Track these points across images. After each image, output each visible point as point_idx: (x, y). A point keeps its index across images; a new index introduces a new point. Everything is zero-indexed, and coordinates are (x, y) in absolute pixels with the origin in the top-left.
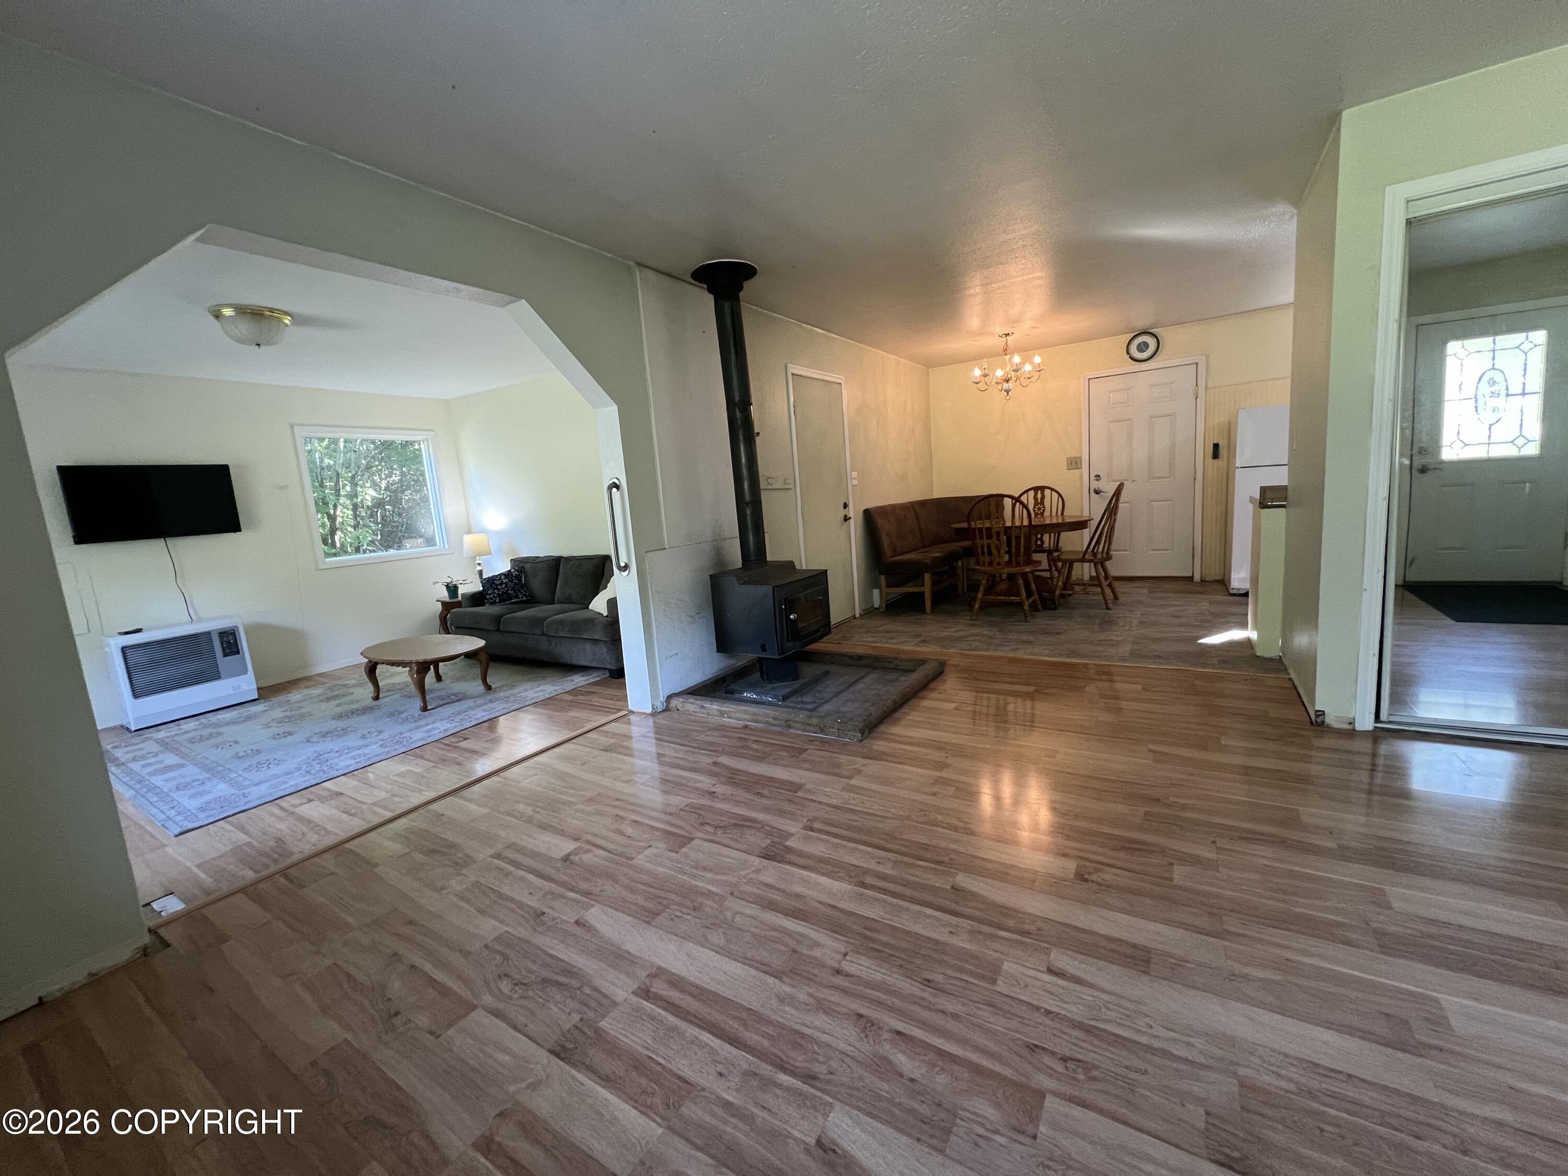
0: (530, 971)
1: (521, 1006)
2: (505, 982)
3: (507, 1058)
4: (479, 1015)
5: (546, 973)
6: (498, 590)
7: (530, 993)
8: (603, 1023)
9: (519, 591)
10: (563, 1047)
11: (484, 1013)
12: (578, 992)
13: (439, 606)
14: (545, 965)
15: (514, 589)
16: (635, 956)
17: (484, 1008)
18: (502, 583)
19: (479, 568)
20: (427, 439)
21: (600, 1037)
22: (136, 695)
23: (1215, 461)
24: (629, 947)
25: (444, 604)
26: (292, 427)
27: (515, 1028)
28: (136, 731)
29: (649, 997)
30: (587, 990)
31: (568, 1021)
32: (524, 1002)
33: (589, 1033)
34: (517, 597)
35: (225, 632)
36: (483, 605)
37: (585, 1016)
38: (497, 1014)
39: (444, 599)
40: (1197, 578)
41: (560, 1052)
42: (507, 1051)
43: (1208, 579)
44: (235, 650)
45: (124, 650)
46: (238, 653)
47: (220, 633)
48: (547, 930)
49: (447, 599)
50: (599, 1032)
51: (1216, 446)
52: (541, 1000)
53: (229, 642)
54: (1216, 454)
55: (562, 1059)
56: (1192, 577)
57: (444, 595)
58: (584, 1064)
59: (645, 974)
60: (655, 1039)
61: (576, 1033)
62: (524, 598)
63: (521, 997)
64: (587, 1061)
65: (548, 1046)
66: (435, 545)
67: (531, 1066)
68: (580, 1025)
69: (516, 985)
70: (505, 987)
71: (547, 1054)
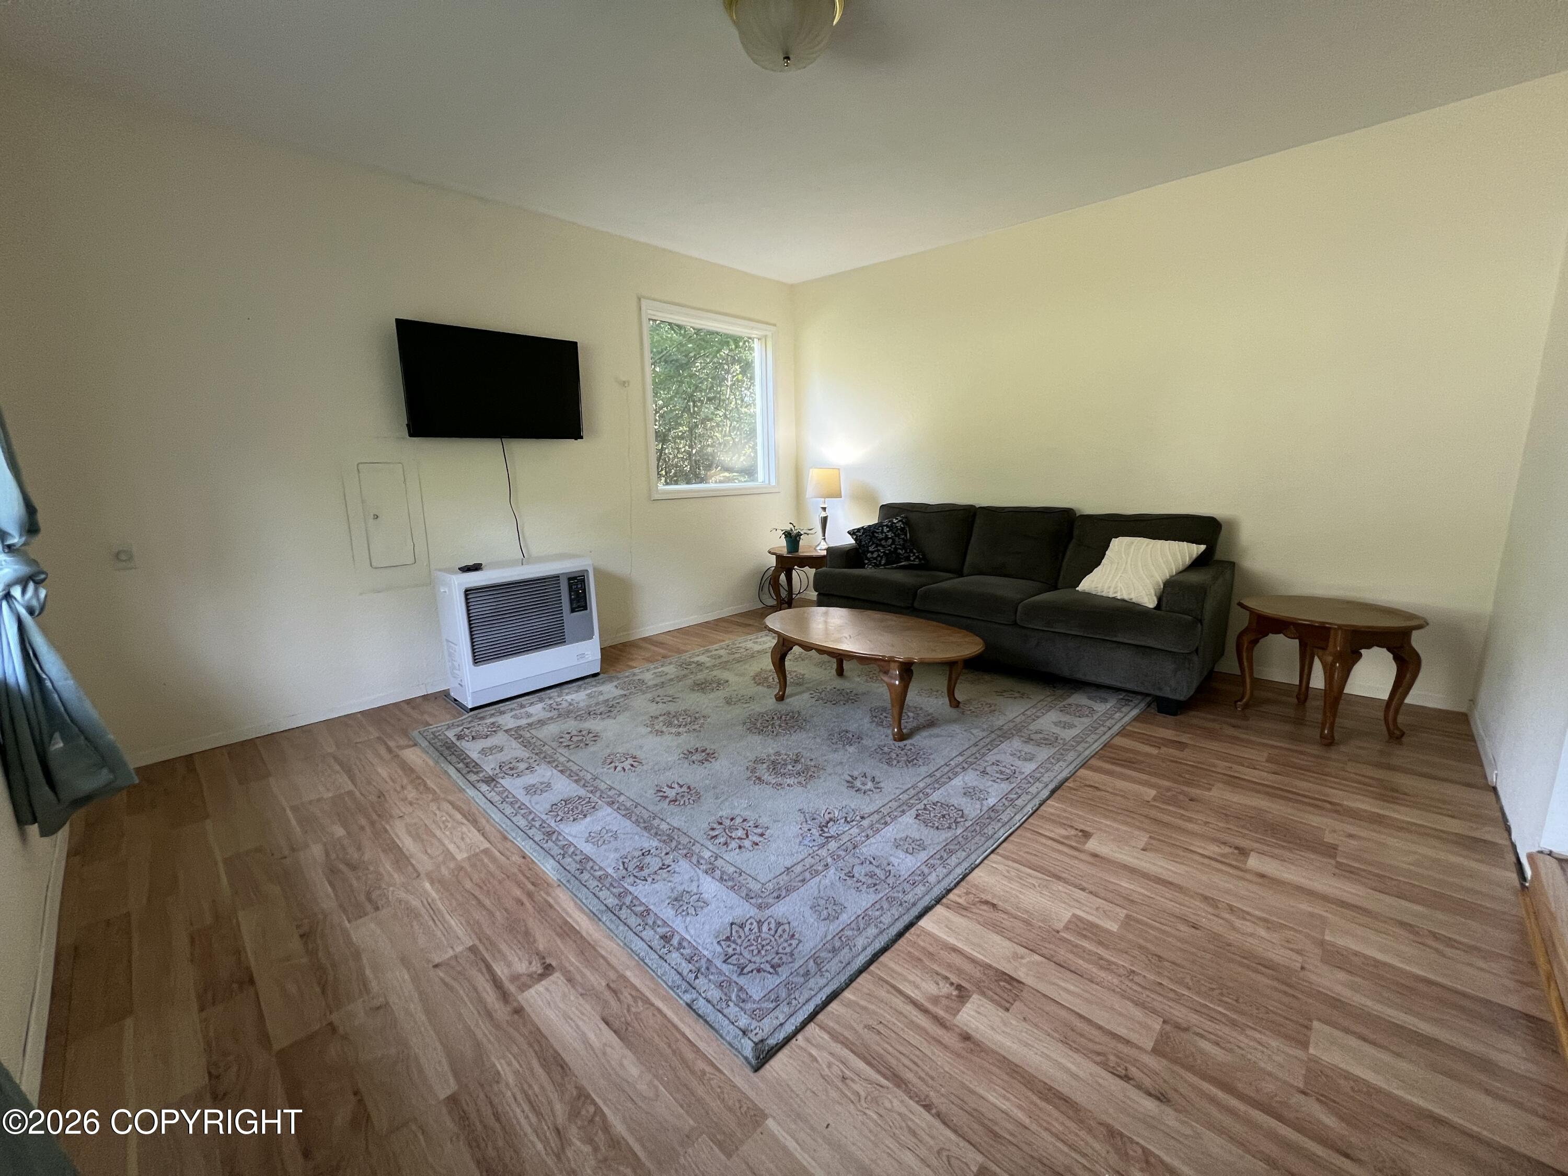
6: (883, 546)
9: (911, 551)
13: (772, 561)
15: (904, 548)
18: (886, 538)
19: (823, 514)
20: (766, 337)
22: (476, 661)
25: (779, 558)
26: (639, 299)
28: (472, 709)
34: (908, 559)
35: (575, 578)
36: (862, 566)
39: (779, 552)
44: (583, 604)
45: (468, 592)
46: (585, 608)
47: (570, 579)
49: (784, 552)
53: (578, 594)
57: (781, 544)
62: (917, 562)
66: (755, 480)
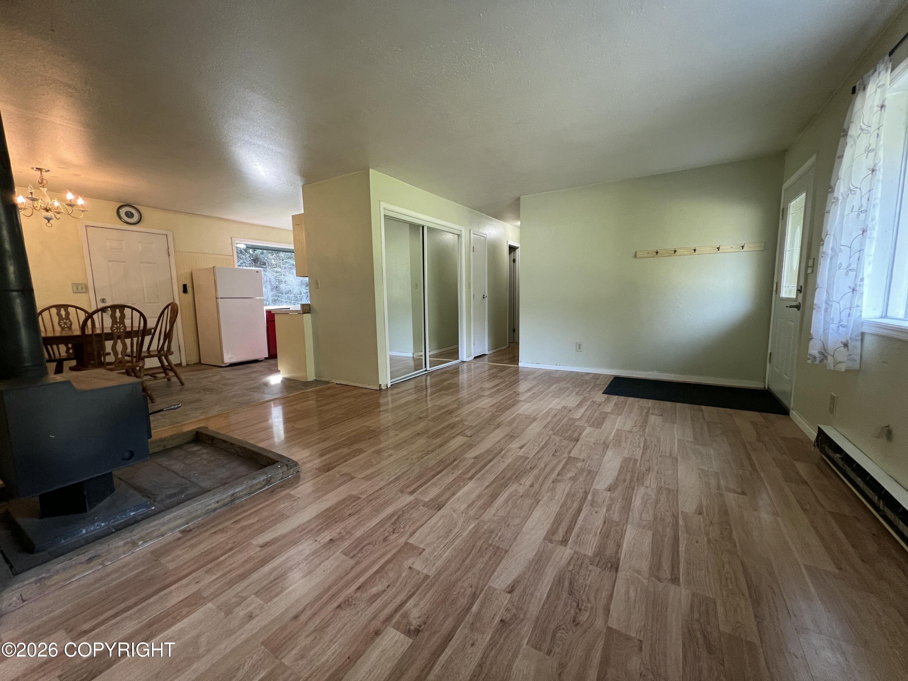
0: (566, 605)
1: (596, 598)
2: (581, 619)
3: (631, 591)
4: (613, 624)
5: (564, 595)
7: (584, 597)
8: (589, 555)
10: (611, 566)
11: (610, 620)
12: (573, 572)
14: (558, 598)
16: (538, 551)
17: (606, 621)
21: (599, 553)
23: (185, 294)
24: (531, 556)
27: (611, 596)
29: (566, 540)
30: (571, 568)
31: (595, 570)
32: (592, 599)
33: (598, 559)
37: (589, 563)
38: (607, 611)
40: (184, 364)
41: (615, 567)
42: (628, 592)
43: (190, 363)
48: (522, 609)
50: (596, 555)
51: (185, 286)
52: (587, 589)
54: (185, 290)
55: (618, 565)
56: (181, 364)
58: (616, 556)
59: (550, 545)
60: (590, 533)
61: (600, 565)
63: (589, 602)
64: (613, 555)
65: (614, 575)
67: (629, 577)
68: (595, 564)
69: (580, 610)
70: (583, 617)
71: (619, 574)
